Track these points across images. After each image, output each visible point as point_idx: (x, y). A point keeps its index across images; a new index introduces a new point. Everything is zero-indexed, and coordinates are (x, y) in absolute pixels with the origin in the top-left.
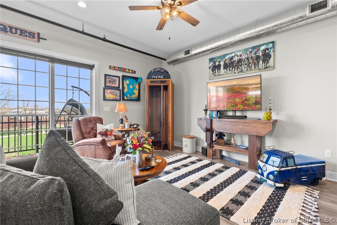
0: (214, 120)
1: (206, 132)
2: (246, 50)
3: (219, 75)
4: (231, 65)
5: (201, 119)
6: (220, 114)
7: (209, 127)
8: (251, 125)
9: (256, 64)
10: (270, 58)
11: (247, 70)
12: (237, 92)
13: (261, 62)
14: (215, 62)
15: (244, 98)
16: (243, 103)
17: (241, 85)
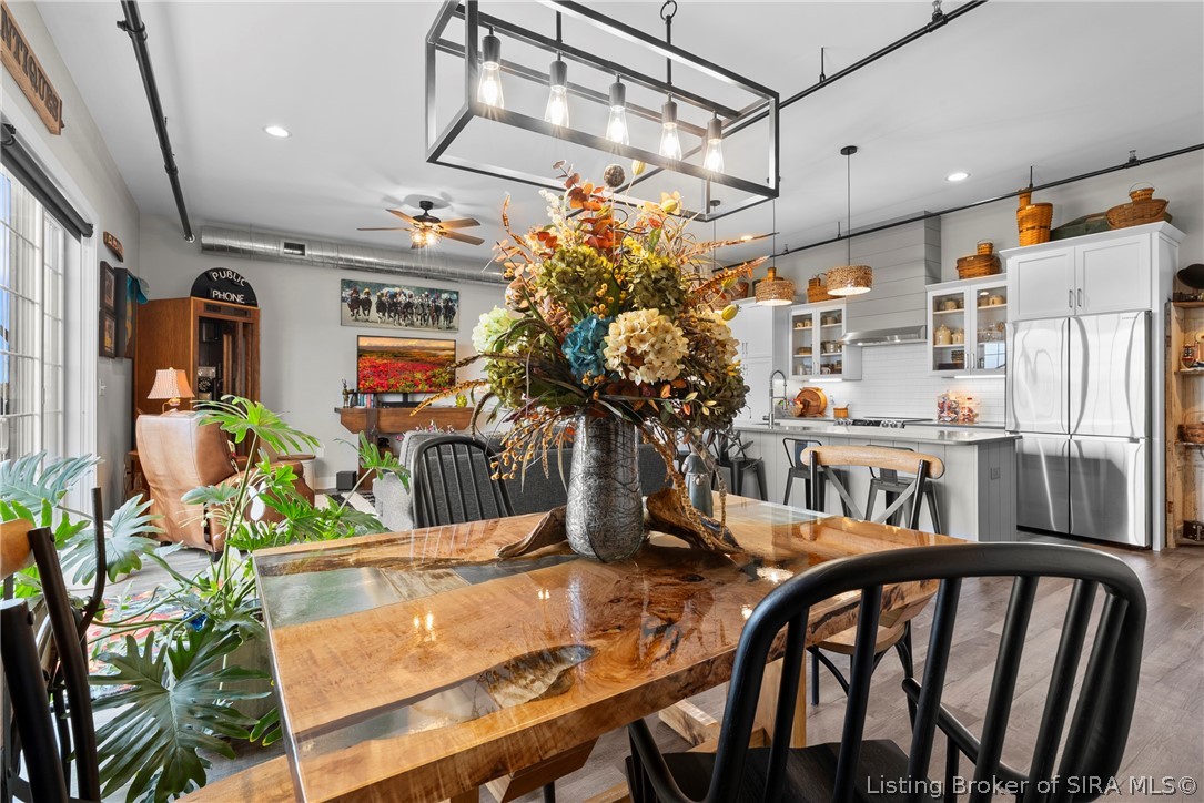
2: (420, 290)
3: (367, 321)
4: (390, 307)
9: (436, 319)
10: (453, 314)
11: (421, 324)
12: (418, 361)
13: (442, 318)
14: (357, 292)
15: (429, 373)
16: (428, 381)
17: (424, 348)
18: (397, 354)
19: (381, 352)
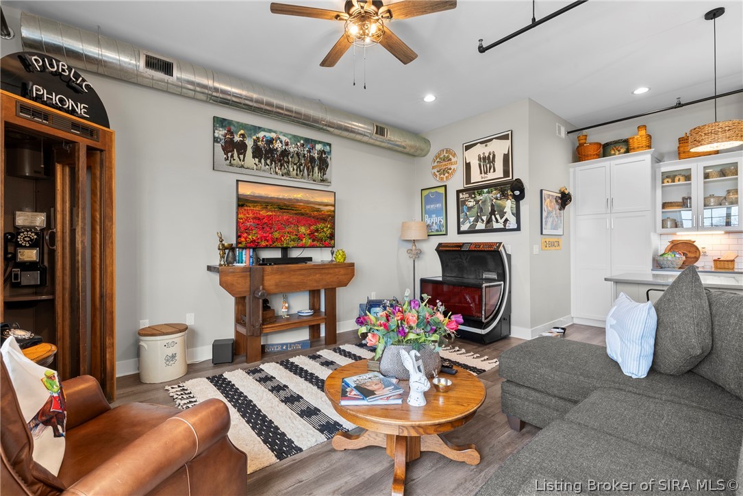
2: (296, 138)
3: (242, 166)
4: (265, 152)
9: (310, 170)
10: (327, 167)
11: (297, 174)
12: (302, 214)
13: (316, 169)
14: (231, 133)
15: (313, 228)
16: (311, 235)
17: (308, 202)
18: (283, 206)
19: (266, 203)
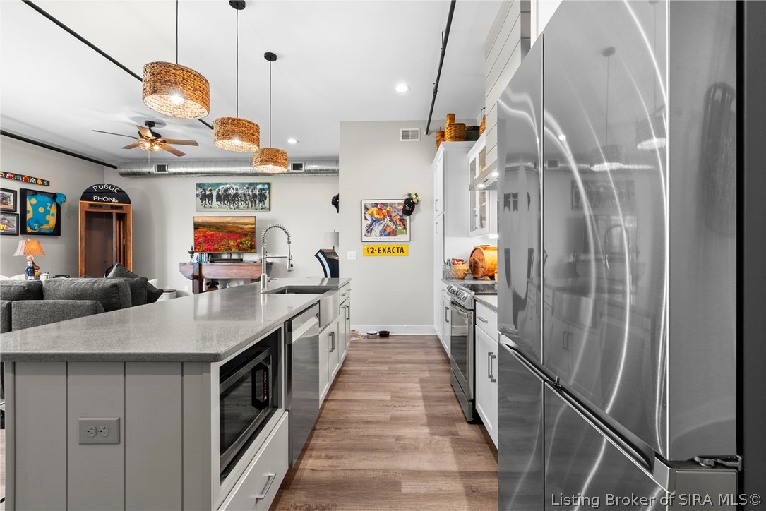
0: (204, 265)
1: (193, 280)
2: (243, 184)
3: (211, 207)
4: (225, 197)
5: (185, 264)
6: (212, 257)
7: (197, 274)
8: (246, 268)
9: (253, 203)
10: (266, 199)
11: (244, 207)
12: (231, 232)
13: (258, 201)
14: (204, 190)
15: (238, 241)
17: (235, 223)
18: (219, 227)
19: (209, 226)
